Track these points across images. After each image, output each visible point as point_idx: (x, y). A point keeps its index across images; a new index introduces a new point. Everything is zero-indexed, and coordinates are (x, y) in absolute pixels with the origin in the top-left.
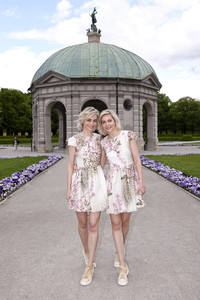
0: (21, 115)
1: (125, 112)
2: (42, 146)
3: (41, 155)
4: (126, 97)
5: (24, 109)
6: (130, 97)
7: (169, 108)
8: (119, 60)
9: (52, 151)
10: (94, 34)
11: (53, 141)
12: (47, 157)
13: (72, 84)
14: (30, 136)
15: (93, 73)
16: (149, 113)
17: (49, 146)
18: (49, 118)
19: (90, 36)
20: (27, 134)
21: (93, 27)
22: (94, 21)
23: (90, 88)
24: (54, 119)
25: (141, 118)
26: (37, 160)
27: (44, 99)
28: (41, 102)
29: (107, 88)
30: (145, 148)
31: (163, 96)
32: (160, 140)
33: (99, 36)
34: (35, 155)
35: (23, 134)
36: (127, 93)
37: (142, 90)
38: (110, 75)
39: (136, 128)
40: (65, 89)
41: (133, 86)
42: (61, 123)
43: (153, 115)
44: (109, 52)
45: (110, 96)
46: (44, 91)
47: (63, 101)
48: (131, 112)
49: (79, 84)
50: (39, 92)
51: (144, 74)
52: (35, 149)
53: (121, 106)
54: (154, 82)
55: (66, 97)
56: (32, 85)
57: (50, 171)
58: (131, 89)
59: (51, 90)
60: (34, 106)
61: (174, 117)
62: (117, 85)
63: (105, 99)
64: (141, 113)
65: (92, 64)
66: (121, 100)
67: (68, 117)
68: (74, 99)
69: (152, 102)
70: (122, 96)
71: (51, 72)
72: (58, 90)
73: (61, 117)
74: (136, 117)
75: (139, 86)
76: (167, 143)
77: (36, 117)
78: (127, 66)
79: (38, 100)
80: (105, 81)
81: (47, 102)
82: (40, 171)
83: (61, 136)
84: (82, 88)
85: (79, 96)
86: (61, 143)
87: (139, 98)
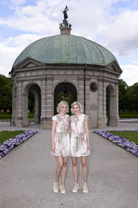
0: (4, 95)
1: (91, 93)
2: (20, 121)
3: (18, 129)
4: (92, 81)
5: (7, 90)
6: (95, 81)
7: (125, 91)
8: (86, 49)
9: (28, 126)
10: (66, 27)
11: (29, 117)
12: (23, 132)
13: (46, 69)
14: (11, 113)
15: (64, 60)
16: (111, 95)
17: (26, 121)
18: (27, 98)
19: (62, 29)
20: (8, 111)
21: (65, 22)
22: (66, 17)
23: (62, 72)
24: (31, 98)
25: (105, 98)
26: (13, 134)
27: (22, 81)
28: (20, 84)
29: (76, 73)
30: (108, 124)
31: (121, 81)
32: (120, 117)
33: (69, 29)
34: (13, 129)
35: (5, 111)
36: (93, 77)
37: (106, 75)
38: (79, 61)
39: (101, 107)
40: (40, 73)
41: (98, 71)
42: (37, 102)
43: (115, 96)
44: (78, 42)
45: (79, 79)
46: (23, 75)
47: (39, 83)
48: (97, 92)
49: (53, 69)
50: (18, 75)
51: (108, 61)
52: (13, 124)
53: (88, 88)
54: (115, 69)
55: (41, 80)
56: (13, 69)
57: (24, 146)
58: (97, 74)
59: (28, 74)
60: (14, 87)
61: (130, 99)
62: (85, 70)
63: (75, 82)
64: (105, 94)
65: (64, 52)
66: (88, 83)
67: (43, 97)
68: (49, 82)
69: (114, 85)
70: (89, 79)
71: (29, 59)
72: (34, 73)
73: (36, 97)
74: (101, 98)
75: (104, 71)
76: (125, 120)
77: (15, 97)
78: (94, 54)
79: (18, 82)
80: (74, 66)
81: (25, 84)
82: (15, 146)
83: (36, 113)
84: (55, 72)
85: (52, 79)
86: (36, 119)
87: (103, 81)
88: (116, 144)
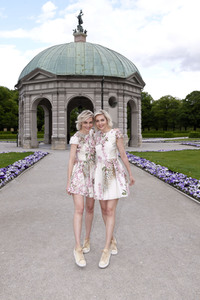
0: (7, 111)
1: (110, 108)
2: (28, 142)
3: (27, 151)
4: (111, 95)
5: (11, 105)
6: (115, 95)
7: (151, 106)
8: (104, 59)
9: (38, 147)
10: (80, 34)
11: (38, 137)
12: (32, 153)
13: (58, 82)
14: (16, 132)
15: (79, 71)
16: (133, 110)
17: (34, 142)
18: (35, 114)
19: (76, 36)
20: (12, 130)
21: (80, 27)
22: (80, 22)
23: (76, 85)
24: (40, 115)
25: (126, 115)
26: (22, 156)
27: (30, 95)
28: (28, 99)
29: (93, 85)
30: (129, 145)
31: (145, 94)
32: (144, 137)
33: (85, 36)
34: (21, 150)
35: (9, 130)
36: (112, 91)
37: (127, 88)
38: (96, 73)
39: (121, 125)
40: (51, 86)
41: (118, 83)
42: (46, 120)
43: (137, 113)
44: (95, 51)
45: (95, 93)
46: (31, 88)
47: (49, 97)
48: (116, 108)
49: (65, 82)
50: (26, 89)
51: (129, 73)
52: (20, 145)
53: (106, 103)
54: (137, 81)
55: (52, 93)
56: (19, 82)
57: (36, 167)
58: (116, 87)
59: (37, 87)
60: (20, 102)
61: (156, 115)
62: (102, 82)
63: (91, 96)
64: (126, 110)
65: (78, 61)
66: (106, 98)
67: (54, 113)
68: (60, 96)
69: (136, 100)
70: (108, 93)
71: (38, 69)
72: (44, 86)
73: (46, 113)
74: (121, 114)
75: (124, 84)
76: (150, 140)
77: (22, 113)
78: (112, 64)
79: (25, 96)
80: (90, 78)
81: (34, 98)
82: (26, 167)
83: (47, 132)
84: (68, 85)
85: (65, 93)
86: (46, 139)
87: (124, 95)
88: (136, 164)
